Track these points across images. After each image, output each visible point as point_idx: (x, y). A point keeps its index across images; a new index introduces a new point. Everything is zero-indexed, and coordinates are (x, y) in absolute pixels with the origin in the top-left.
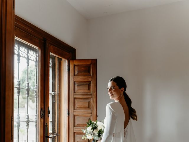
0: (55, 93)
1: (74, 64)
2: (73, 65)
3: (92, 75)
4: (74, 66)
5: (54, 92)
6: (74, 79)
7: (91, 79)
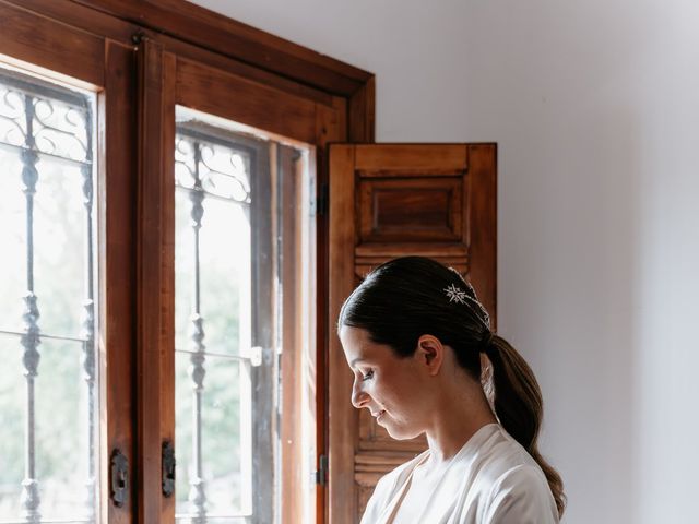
1: (357, 173)
2: (350, 177)
3: (468, 241)
4: (359, 178)
6: (355, 264)
7: (462, 264)
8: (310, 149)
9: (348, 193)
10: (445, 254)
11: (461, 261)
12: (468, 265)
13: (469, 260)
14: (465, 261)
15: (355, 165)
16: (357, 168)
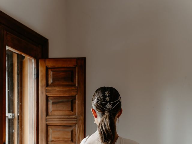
0: (13, 114)
2: (45, 68)
3: (77, 85)
4: (47, 69)
5: (11, 114)
6: (46, 92)
7: (75, 92)
8: (34, 59)
9: (44, 72)
10: (71, 89)
11: (75, 91)
12: (77, 92)
13: (77, 91)
14: (76, 91)
15: (46, 64)
16: (47, 65)
